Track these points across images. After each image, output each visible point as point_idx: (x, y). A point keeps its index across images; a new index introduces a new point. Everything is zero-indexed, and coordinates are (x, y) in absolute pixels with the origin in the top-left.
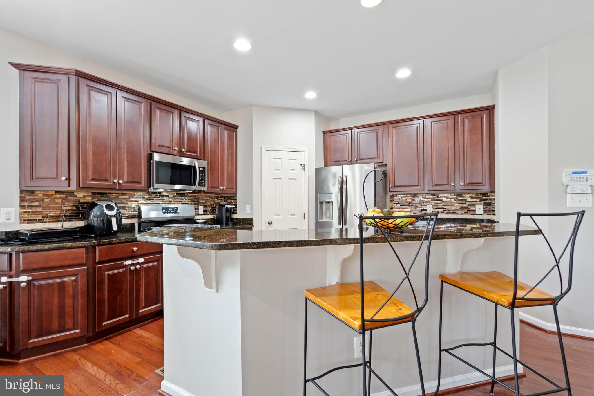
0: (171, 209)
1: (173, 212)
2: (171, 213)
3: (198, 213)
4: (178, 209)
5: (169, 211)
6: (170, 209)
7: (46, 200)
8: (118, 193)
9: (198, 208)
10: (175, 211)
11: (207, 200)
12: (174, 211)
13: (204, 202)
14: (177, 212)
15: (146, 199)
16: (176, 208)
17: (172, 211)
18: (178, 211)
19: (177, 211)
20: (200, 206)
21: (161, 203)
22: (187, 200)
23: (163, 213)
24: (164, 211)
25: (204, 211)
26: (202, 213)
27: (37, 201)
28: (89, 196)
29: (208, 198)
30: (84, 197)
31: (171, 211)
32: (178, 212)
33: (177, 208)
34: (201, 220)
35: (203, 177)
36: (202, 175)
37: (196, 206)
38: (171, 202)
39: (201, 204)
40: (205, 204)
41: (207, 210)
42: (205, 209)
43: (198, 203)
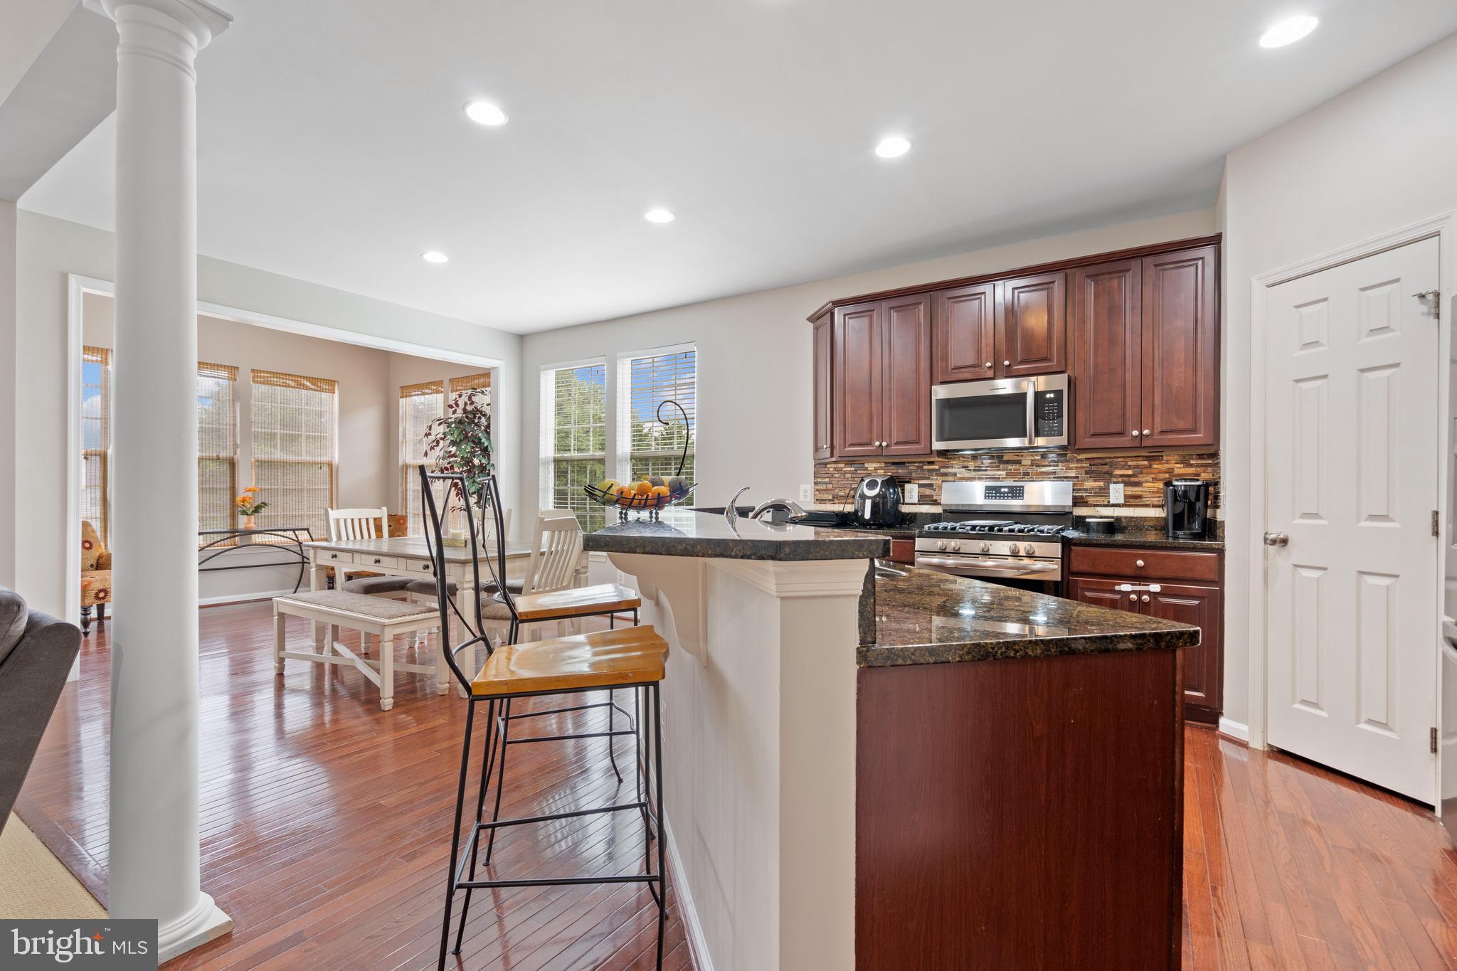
0: (1006, 490)
1: (1010, 495)
2: (1004, 497)
3: (1109, 502)
4: (1023, 490)
5: (1001, 493)
6: (1003, 490)
8: (922, 462)
9: (1109, 489)
10: (1016, 493)
11: (1146, 467)
12: (1013, 493)
13: (1130, 472)
14: (1019, 496)
15: (971, 470)
16: (1020, 487)
17: (1007, 493)
18: (1023, 493)
19: (1019, 493)
20: (1115, 483)
21: (1002, 478)
22: (1072, 469)
23: (986, 496)
24: (989, 493)
25: (1126, 497)
26: (1123, 502)
28: (881, 468)
29: (1146, 463)
30: (876, 469)
31: (1004, 493)
32: (1023, 496)
33: (1023, 487)
34: (1101, 517)
35: (1053, 413)
36: (1053, 410)
37: (1101, 484)
38: (1026, 474)
39: (1120, 479)
40: (1132, 479)
41: (1140, 493)
42: (1132, 490)
43: (1108, 477)
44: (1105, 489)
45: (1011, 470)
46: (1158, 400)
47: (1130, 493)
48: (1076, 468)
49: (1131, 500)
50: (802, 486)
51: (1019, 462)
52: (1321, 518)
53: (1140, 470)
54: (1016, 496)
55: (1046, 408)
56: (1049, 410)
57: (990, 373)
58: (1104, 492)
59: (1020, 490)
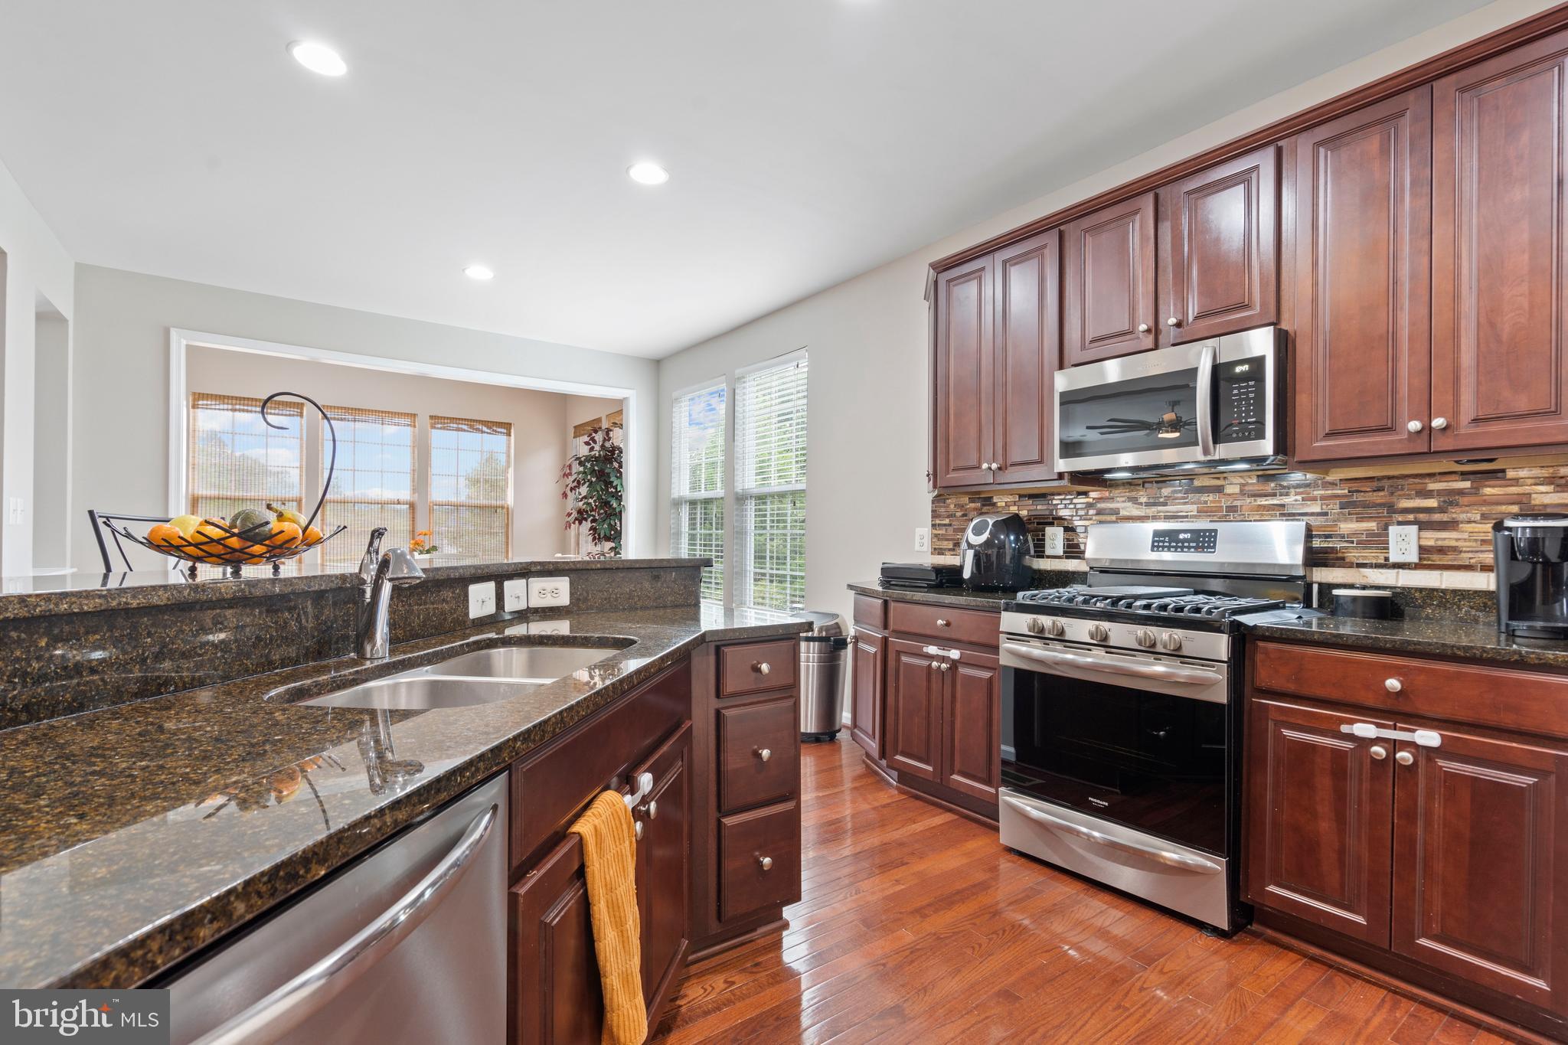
0: (1189, 536)
1: (1194, 544)
2: (1183, 547)
3: (1387, 559)
4: (1215, 537)
5: (1178, 541)
6: (1183, 536)
9: (1387, 535)
10: (1204, 542)
12: (1197, 542)
13: (1432, 503)
14: (1209, 547)
15: (1141, 504)
16: (1210, 531)
17: (1189, 541)
18: (1215, 542)
20: (1400, 523)
21: (1188, 516)
22: (1314, 499)
23: (1151, 546)
24: (1158, 542)
25: (1423, 550)
26: (1415, 560)
28: (1015, 503)
29: (1467, 484)
30: (1007, 505)
31: (1185, 540)
32: (1214, 547)
33: (1216, 531)
34: (1364, 588)
35: (1248, 399)
36: (1247, 393)
37: (1372, 525)
38: (1232, 509)
39: (1411, 517)
40: (1437, 517)
41: (1453, 543)
42: (1431, 538)
43: (1386, 513)
44: (1378, 535)
45: (1206, 502)
47: (1431, 543)
48: (1323, 498)
49: (1433, 558)
50: (917, 529)
51: (1219, 489)
53: (1450, 499)
54: (1203, 547)
55: (1235, 392)
56: (1240, 394)
57: (1148, 342)
58: (1380, 540)
59: (1210, 536)
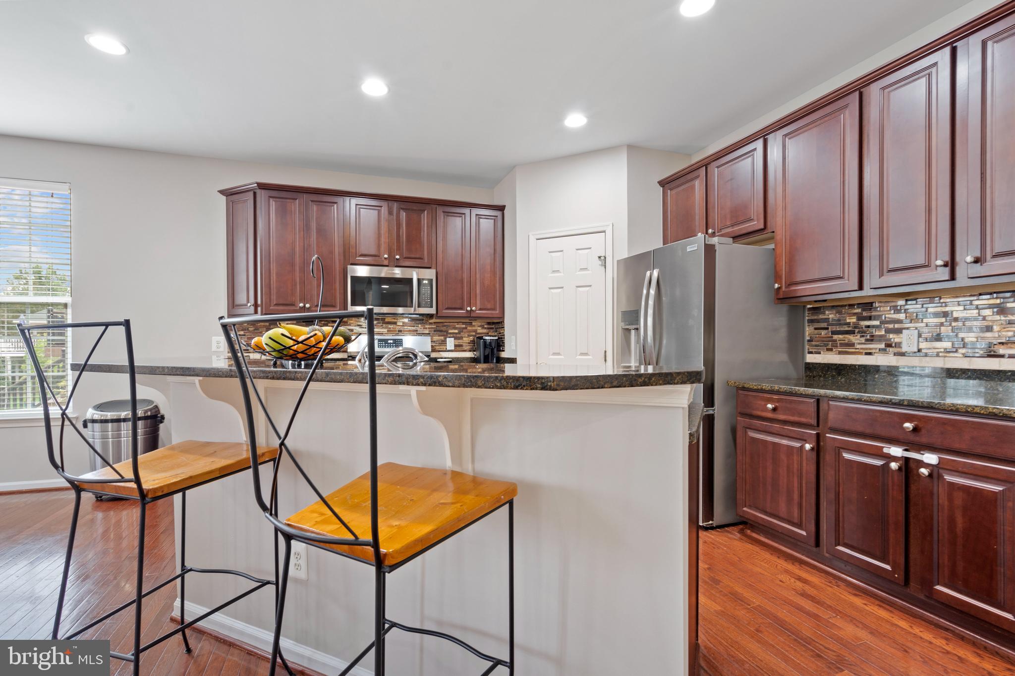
0: (392, 341)
1: (394, 345)
2: (390, 346)
3: (446, 349)
4: (402, 341)
5: (388, 344)
6: (389, 342)
7: (251, 329)
8: (326, 321)
9: (446, 341)
10: (398, 343)
11: (463, 328)
12: (396, 344)
13: (456, 331)
14: (400, 346)
16: (400, 339)
17: (393, 343)
18: (402, 343)
20: (449, 337)
21: (385, 333)
22: (426, 328)
23: (379, 346)
24: (380, 344)
25: (456, 346)
26: (453, 349)
27: (242, 330)
29: (464, 326)
31: (390, 343)
32: (402, 345)
33: (402, 339)
34: (445, 358)
35: (428, 293)
36: (428, 291)
37: (442, 338)
38: (400, 331)
39: (452, 336)
40: (458, 335)
41: (462, 344)
42: (458, 342)
43: (446, 335)
44: (444, 341)
45: (390, 328)
46: (478, 291)
47: (457, 343)
48: (429, 328)
49: (458, 348)
51: (395, 323)
52: (561, 355)
53: (461, 330)
54: (398, 346)
55: (424, 290)
56: (425, 291)
57: (386, 263)
58: (444, 342)
59: (400, 342)
